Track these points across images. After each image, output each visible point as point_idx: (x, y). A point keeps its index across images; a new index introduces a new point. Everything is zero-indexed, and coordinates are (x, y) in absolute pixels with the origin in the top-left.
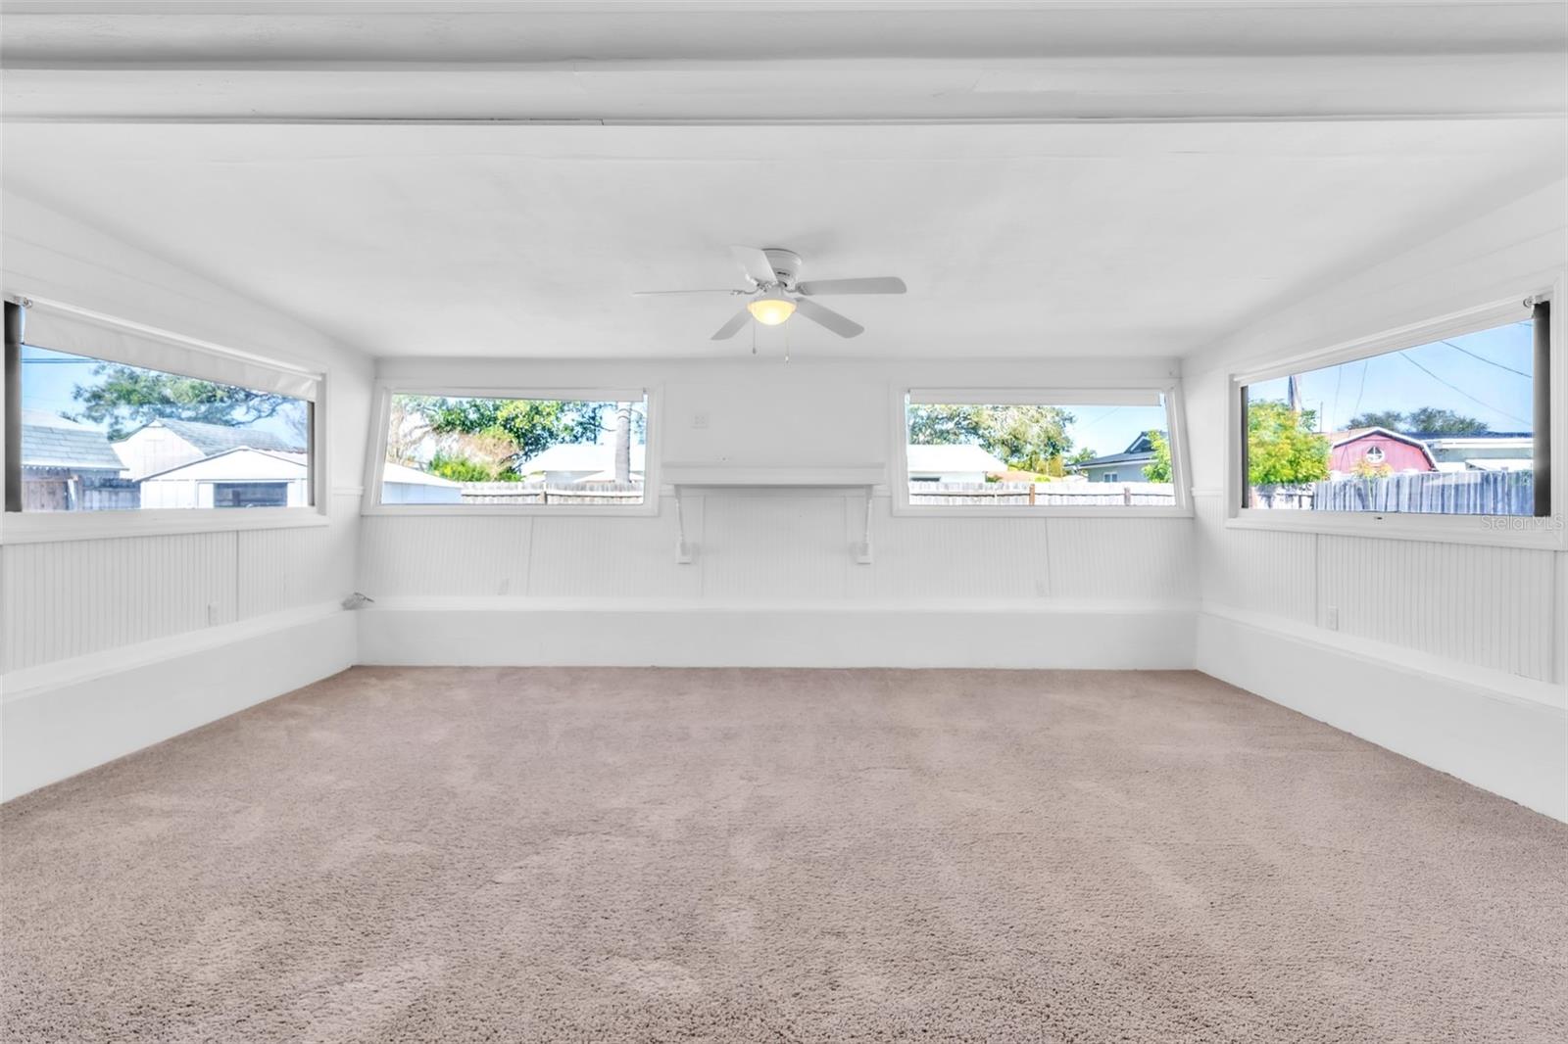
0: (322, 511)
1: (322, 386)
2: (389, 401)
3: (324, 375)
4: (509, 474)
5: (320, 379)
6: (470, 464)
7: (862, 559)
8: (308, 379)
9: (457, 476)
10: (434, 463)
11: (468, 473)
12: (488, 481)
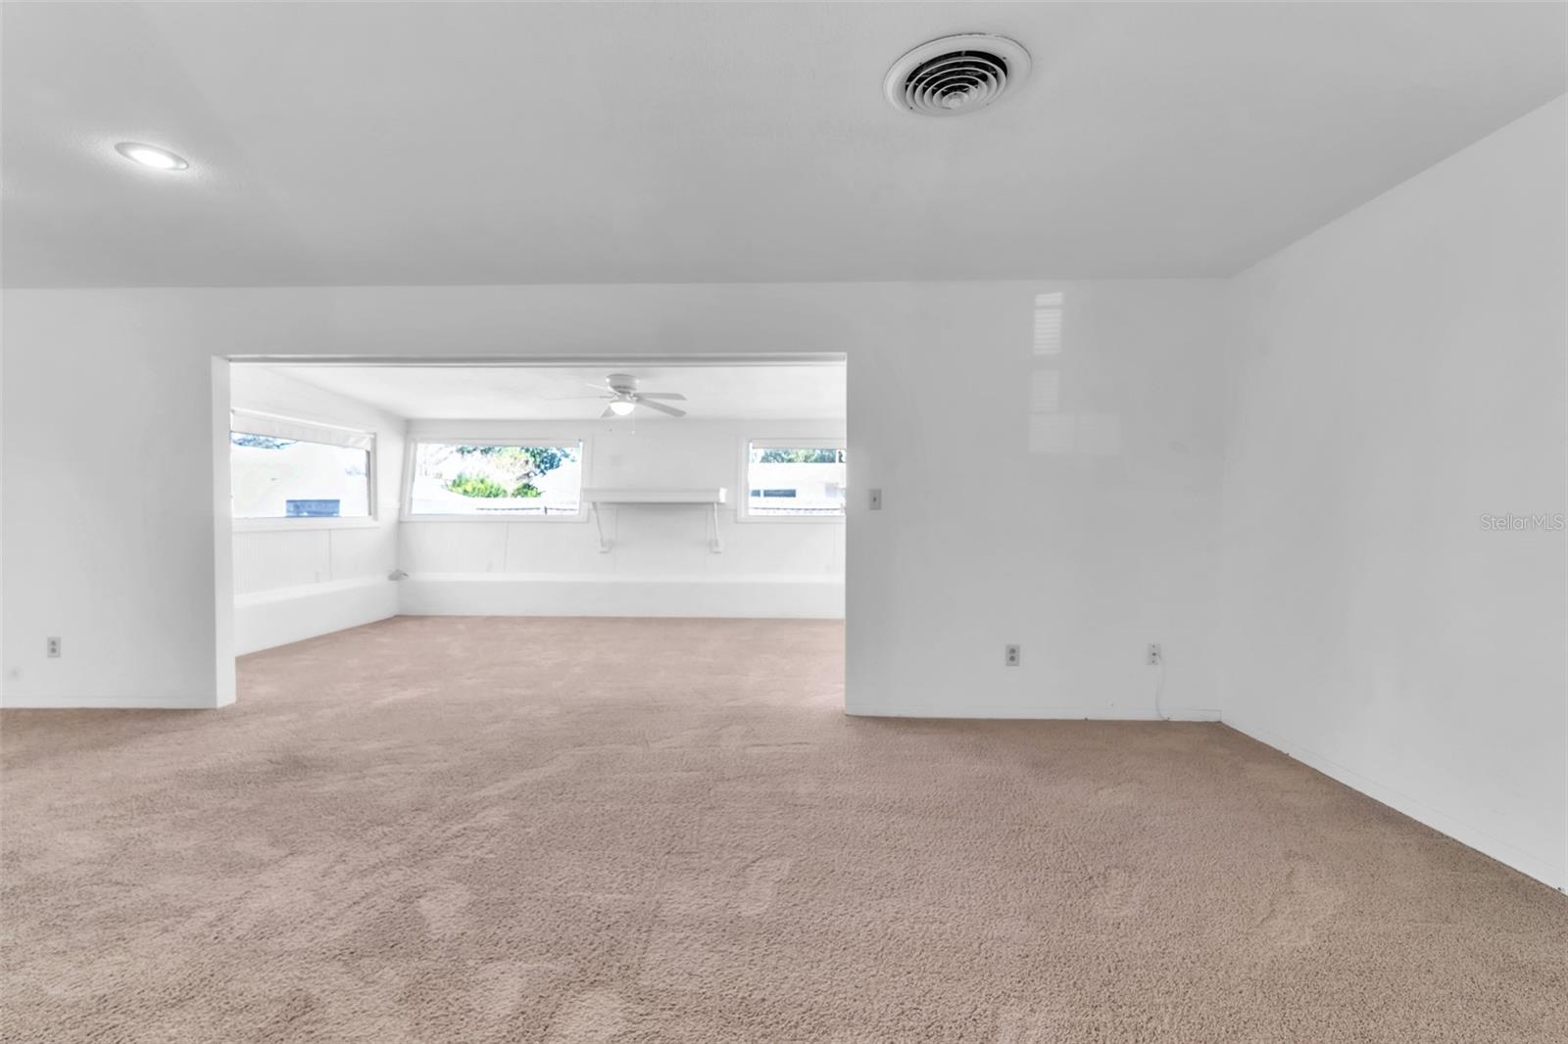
0: (376, 518)
1: (374, 441)
2: (416, 449)
3: (375, 434)
4: (525, 490)
5: (372, 436)
6: (488, 482)
7: (715, 549)
8: (364, 438)
9: (475, 493)
10: (457, 481)
11: (486, 489)
12: (504, 496)
